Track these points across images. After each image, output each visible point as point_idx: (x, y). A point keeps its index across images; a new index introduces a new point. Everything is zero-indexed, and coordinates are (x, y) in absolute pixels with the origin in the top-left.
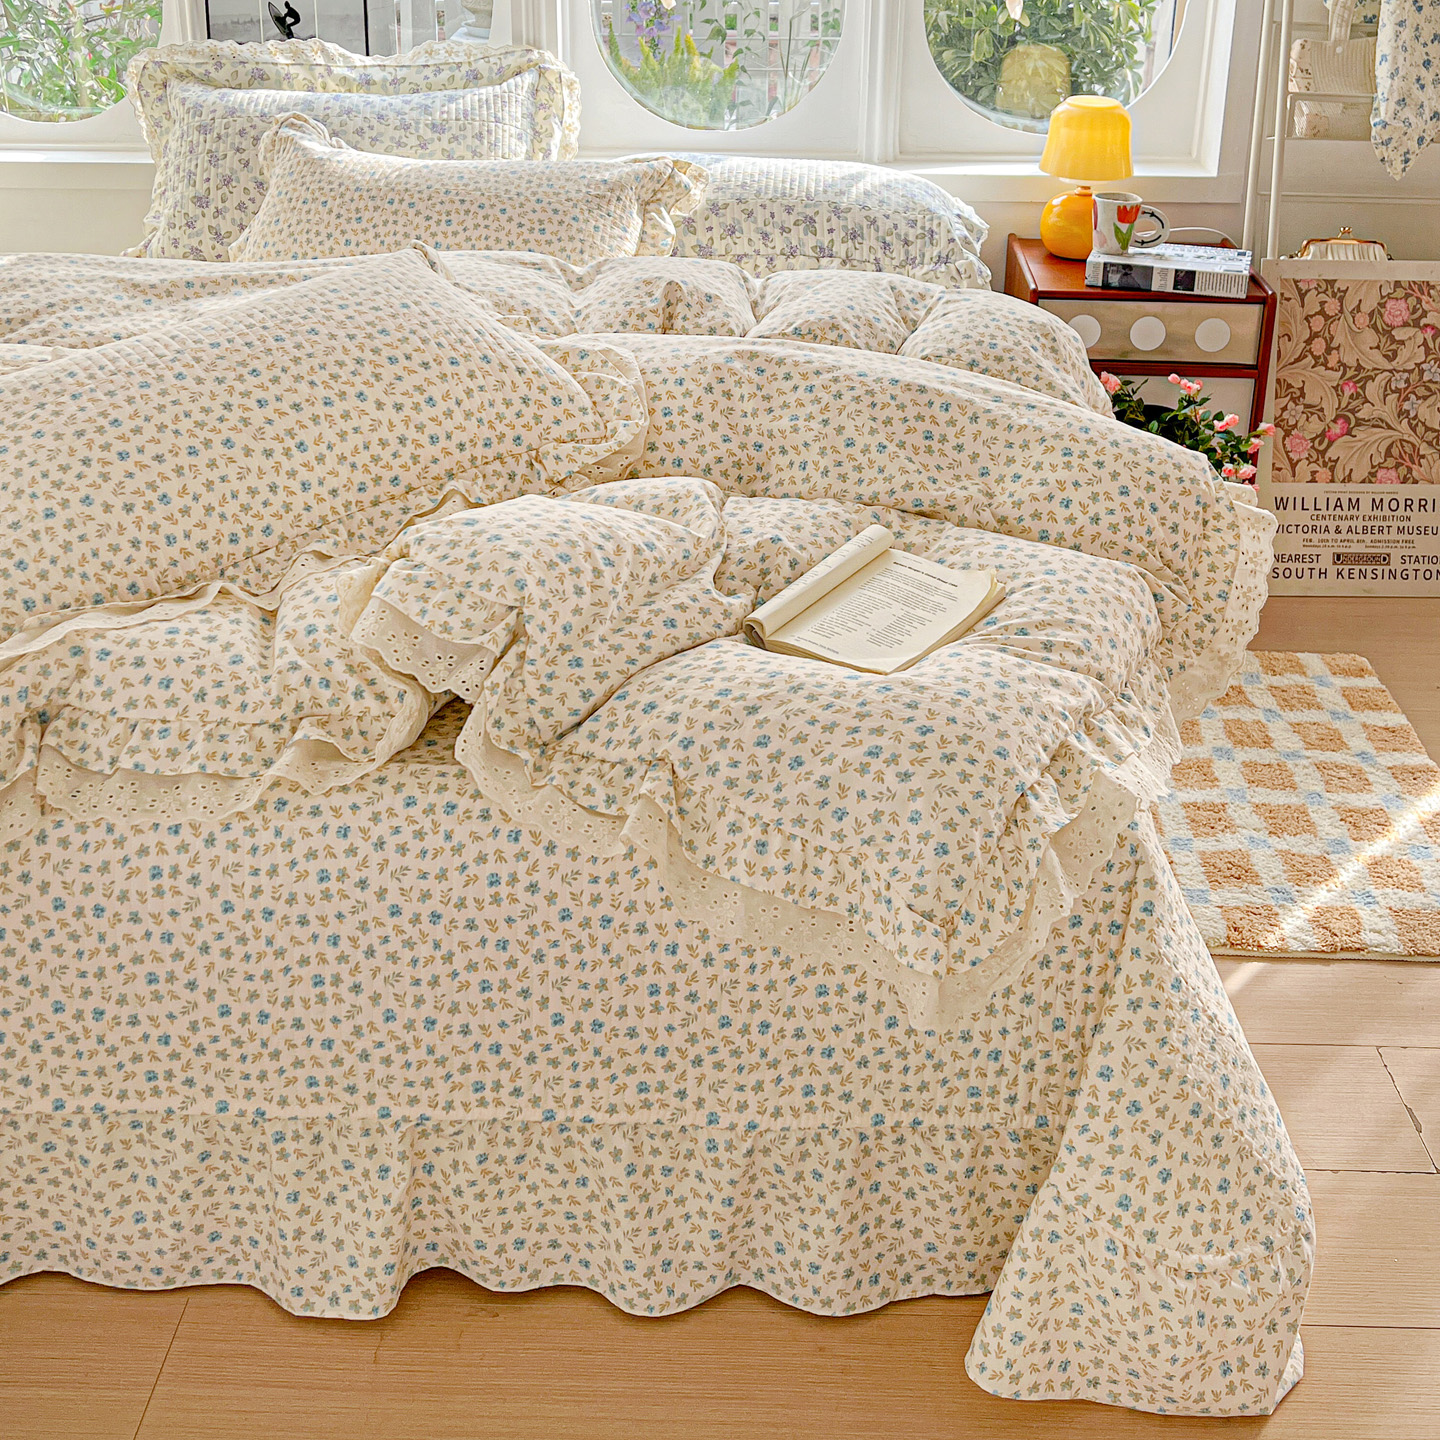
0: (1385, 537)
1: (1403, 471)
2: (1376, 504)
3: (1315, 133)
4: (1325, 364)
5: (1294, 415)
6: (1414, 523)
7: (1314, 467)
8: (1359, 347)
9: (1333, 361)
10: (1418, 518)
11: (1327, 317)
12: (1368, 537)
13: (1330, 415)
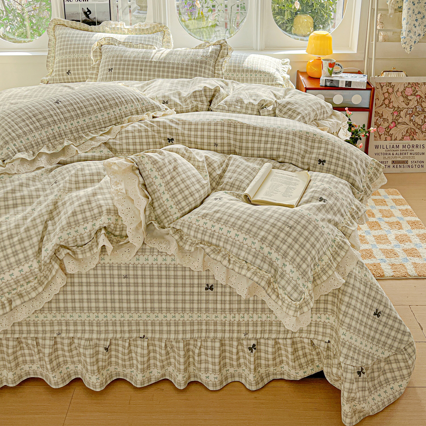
0: (407, 156)
1: (411, 137)
2: (404, 147)
3: (385, 40)
4: (389, 107)
5: (380, 121)
6: (415, 152)
7: (386, 136)
8: (398, 101)
9: (391, 106)
10: (416, 150)
11: (389, 93)
12: (402, 156)
13: (390, 121)
